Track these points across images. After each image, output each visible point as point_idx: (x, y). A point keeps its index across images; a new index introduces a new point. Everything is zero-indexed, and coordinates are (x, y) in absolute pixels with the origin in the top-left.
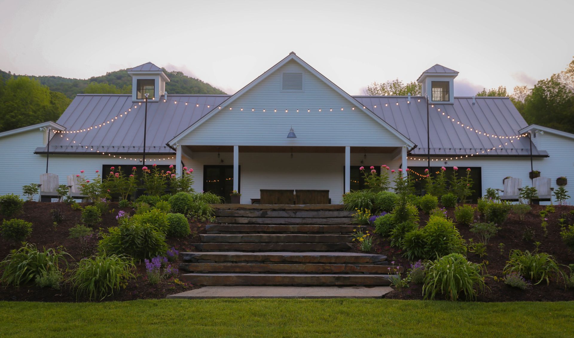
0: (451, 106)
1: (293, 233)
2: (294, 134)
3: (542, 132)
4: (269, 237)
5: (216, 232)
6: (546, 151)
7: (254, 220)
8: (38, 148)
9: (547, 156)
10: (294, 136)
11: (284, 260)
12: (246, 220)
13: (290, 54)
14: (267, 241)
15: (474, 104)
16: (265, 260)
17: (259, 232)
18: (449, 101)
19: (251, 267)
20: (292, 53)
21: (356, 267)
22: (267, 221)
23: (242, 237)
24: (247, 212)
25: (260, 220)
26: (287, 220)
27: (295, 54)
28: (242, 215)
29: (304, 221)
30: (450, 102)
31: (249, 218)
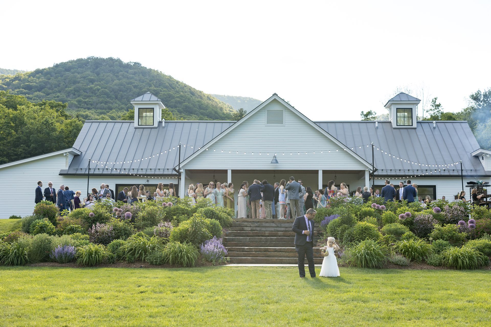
0: (414, 130)
1: (280, 236)
2: (276, 160)
4: (266, 238)
5: (233, 236)
7: (254, 228)
8: (61, 170)
10: (277, 162)
11: (276, 251)
12: (249, 229)
13: (273, 95)
14: (265, 241)
15: (434, 128)
16: (266, 250)
17: (259, 236)
18: (412, 125)
19: (258, 254)
20: (275, 94)
21: (316, 254)
22: (264, 229)
23: (249, 239)
24: (250, 224)
25: (258, 229)
26: (275, 228)
27: (277, 95)
28: (246, 226)
29: (287, 229)
30: (413, 127)
31: (251, 228)
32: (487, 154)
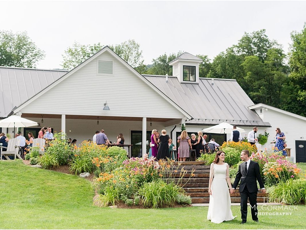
0: (197, 85)
3: (267, 109)
6: (268, 123)
9: (270, 127)
15: (213, 84)
30: (196, 82)
32: (266, 108)
